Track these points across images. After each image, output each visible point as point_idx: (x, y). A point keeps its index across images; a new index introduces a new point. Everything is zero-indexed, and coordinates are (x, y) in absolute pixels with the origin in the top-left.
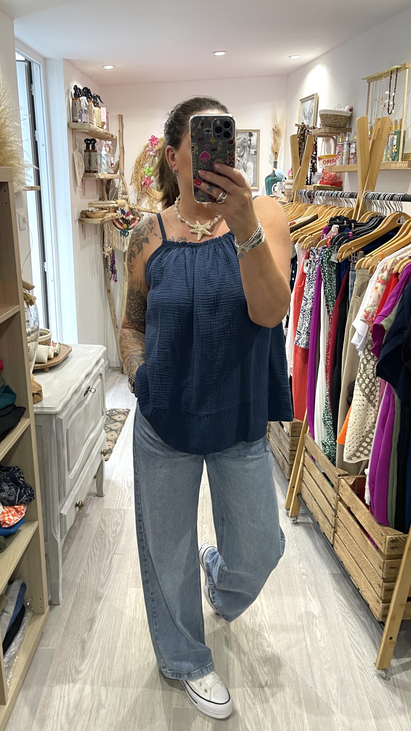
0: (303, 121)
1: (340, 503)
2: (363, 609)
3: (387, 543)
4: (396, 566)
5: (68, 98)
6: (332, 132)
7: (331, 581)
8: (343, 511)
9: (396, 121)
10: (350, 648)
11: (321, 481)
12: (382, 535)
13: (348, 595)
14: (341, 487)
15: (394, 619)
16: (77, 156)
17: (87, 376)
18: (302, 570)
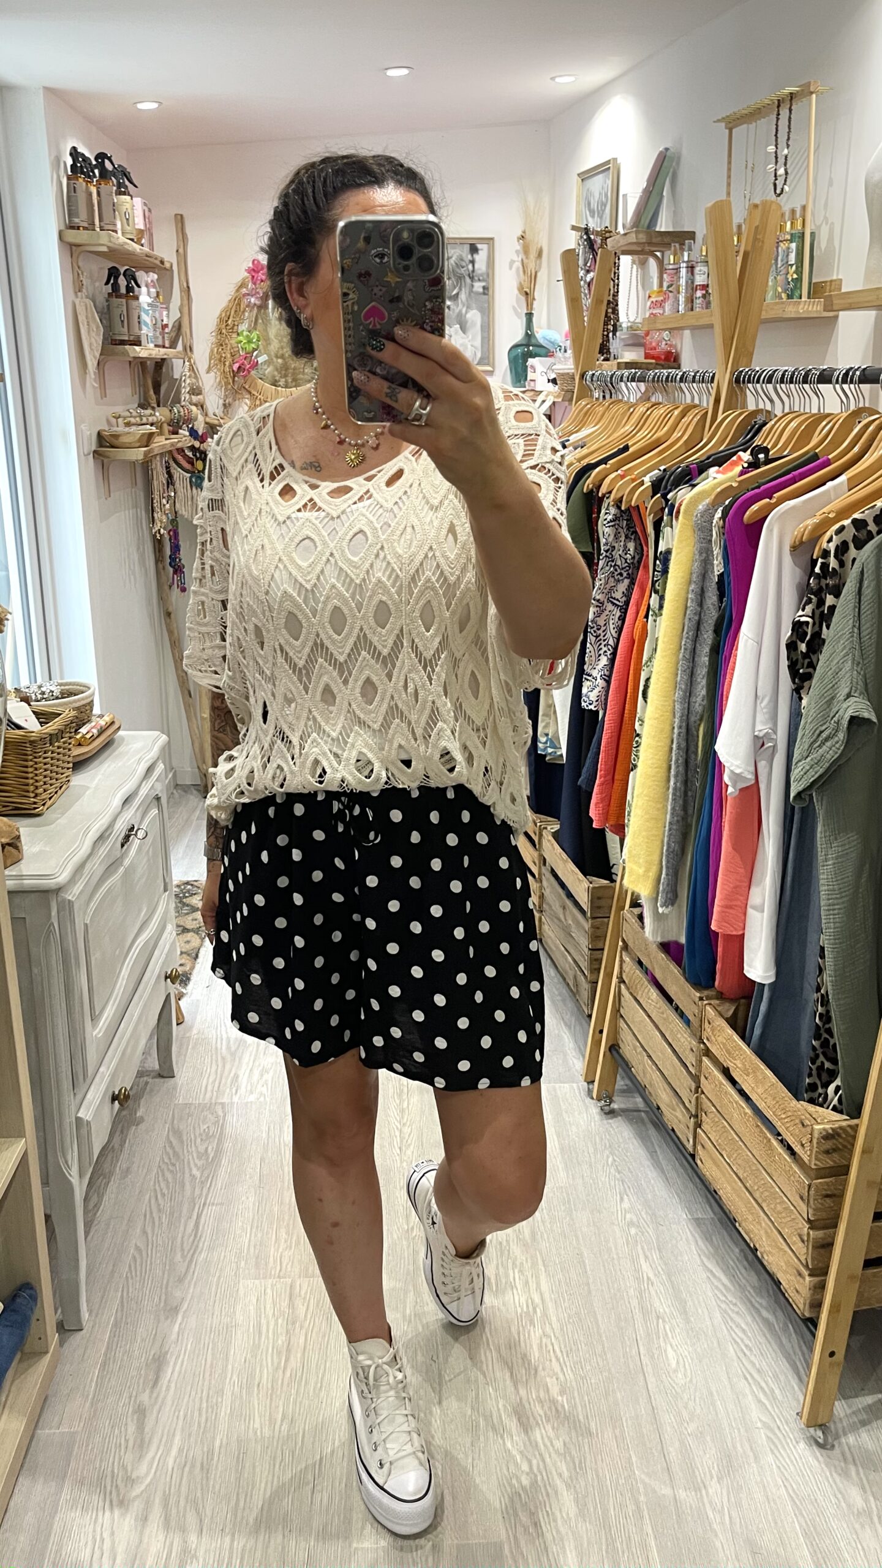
0: (587, 220)
1: (705, 1059)
2: (766, 1294)
3: (815, 1141)
4: (836, 1192)
5: (58, 175)
6: (653, 241)
7: (693, 1236)
8: (715, 1075)
9: (793, 211)
10: (743, 1384)
11: (663, 1013)
12: (803, 1125)
13: (732, 1263)
14: (707, 1024)
15: (838, 1311)
16: (84, 308)
17: (127, 801)
18: (628, 1216)
